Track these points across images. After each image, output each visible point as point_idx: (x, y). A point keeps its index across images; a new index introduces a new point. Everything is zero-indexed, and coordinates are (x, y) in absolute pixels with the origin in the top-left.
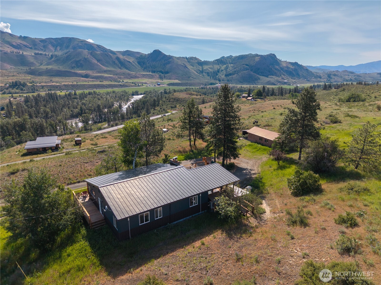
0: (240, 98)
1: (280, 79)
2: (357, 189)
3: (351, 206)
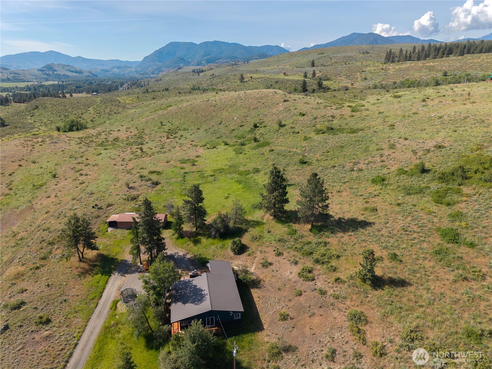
2: (258, 237)
3: (268, 247)
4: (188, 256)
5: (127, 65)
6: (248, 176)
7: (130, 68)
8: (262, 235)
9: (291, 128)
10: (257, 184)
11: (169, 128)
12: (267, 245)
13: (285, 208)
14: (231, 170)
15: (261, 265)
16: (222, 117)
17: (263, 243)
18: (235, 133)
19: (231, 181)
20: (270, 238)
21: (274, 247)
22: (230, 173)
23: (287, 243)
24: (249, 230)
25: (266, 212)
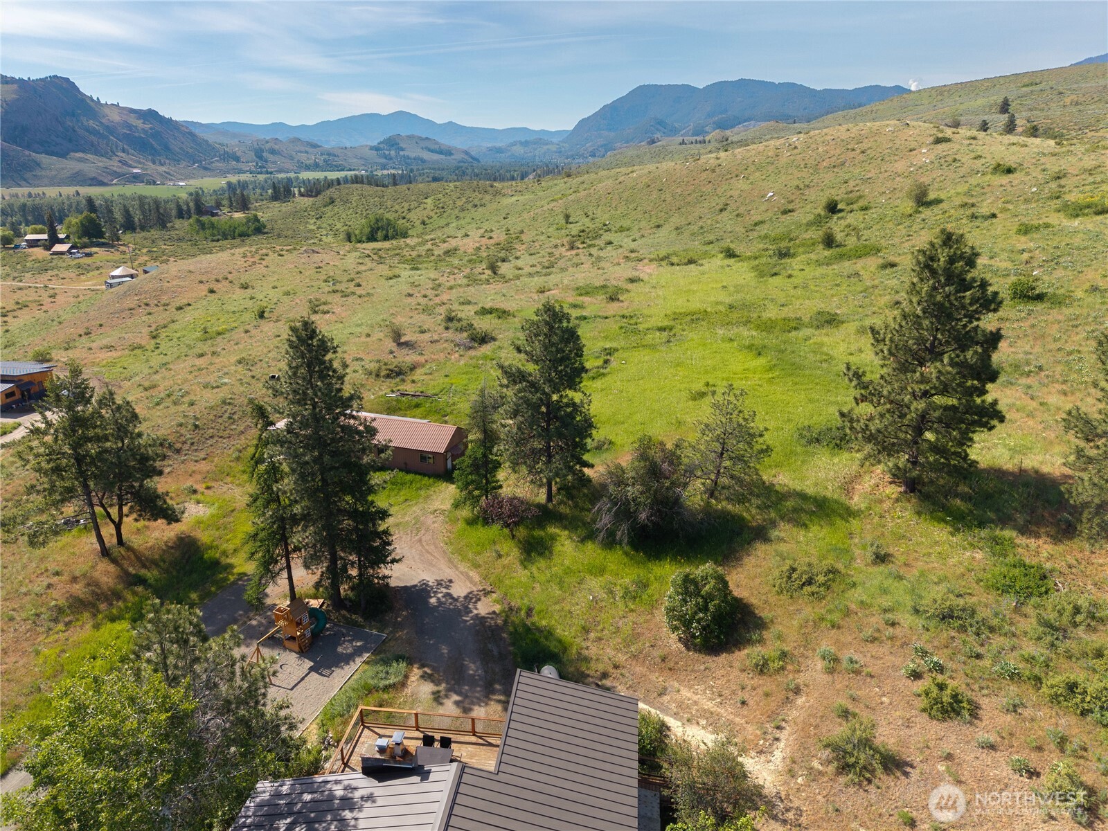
0: (17, 247)
1: (114, 164)
2: (821, 579)
3: (873, 640)
4: (483, 608)
5: (540, 139)
6: (794, 333)
7: (547, 144)
8: (840, 566)
9: (964, 205)
10: (830, 359)
11: (582, 228)
12: (869, 632)
13: (974, 454)
14: (735, 316)
15: (827, 753)
16: (731, 193)
17: (848, 613)
18: (763, 230)
19: (728, 345)
20: (885, 591)
21: (909, 651)
22: (728, 324)
23: (997, 641)
24: (775, 533)
25: (873, 459)
